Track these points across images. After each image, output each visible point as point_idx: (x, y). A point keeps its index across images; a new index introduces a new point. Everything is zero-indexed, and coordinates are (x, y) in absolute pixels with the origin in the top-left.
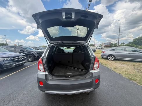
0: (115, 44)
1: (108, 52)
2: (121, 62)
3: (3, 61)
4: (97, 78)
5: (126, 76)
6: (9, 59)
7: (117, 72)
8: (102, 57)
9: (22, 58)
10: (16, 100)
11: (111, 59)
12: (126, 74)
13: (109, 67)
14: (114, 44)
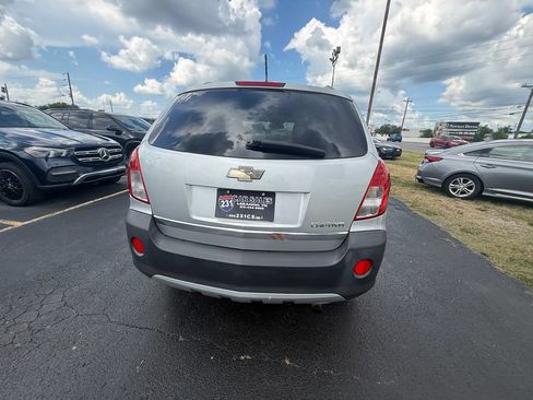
0: (500, 130)
1: (456, 160)
2: (505, 208)
3: (47, 158)
4: (366, 255)
5: (512, 267)
6: (64, 152)
7: (475, 245)
8: (420, 180)
9: (110, 157)
10: (75, 289)
11: (463, 193)
12: (512, 260)
13: (441, 223)
14: (495, 130)
